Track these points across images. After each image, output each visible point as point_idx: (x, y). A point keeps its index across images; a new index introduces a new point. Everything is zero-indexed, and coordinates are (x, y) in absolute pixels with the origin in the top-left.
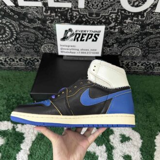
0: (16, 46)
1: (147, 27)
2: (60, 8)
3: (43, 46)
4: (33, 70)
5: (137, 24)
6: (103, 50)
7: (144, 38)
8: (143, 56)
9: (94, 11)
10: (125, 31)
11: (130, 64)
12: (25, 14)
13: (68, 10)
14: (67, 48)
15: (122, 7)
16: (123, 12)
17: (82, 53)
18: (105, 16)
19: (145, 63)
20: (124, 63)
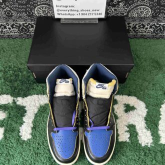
0: (5, 10)
3: (36, 9)
4: (28, 37)
6: (107, 10)
11: (137, 26)
19: (154, 25)
20: (130, 25)
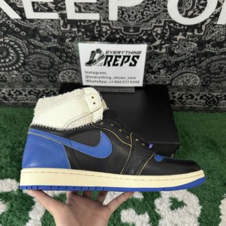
0: (24, 74)
1: (207, 45)
2: (84, 21)
3: (61, 74)
5: (192, 41)
6: (145, 77)
7: (203, 61)
8: (203, 85)
9: (132, 24)
10: (176, 52)
11: (184, 97)
12: (36, 30)
13: (95, 24)
14: (95, 75)
15: (170, 18)
16: (172, 25)
17: (116, 82)
18: (147, 31)
19: (206, 95)
20: (175, 95)
